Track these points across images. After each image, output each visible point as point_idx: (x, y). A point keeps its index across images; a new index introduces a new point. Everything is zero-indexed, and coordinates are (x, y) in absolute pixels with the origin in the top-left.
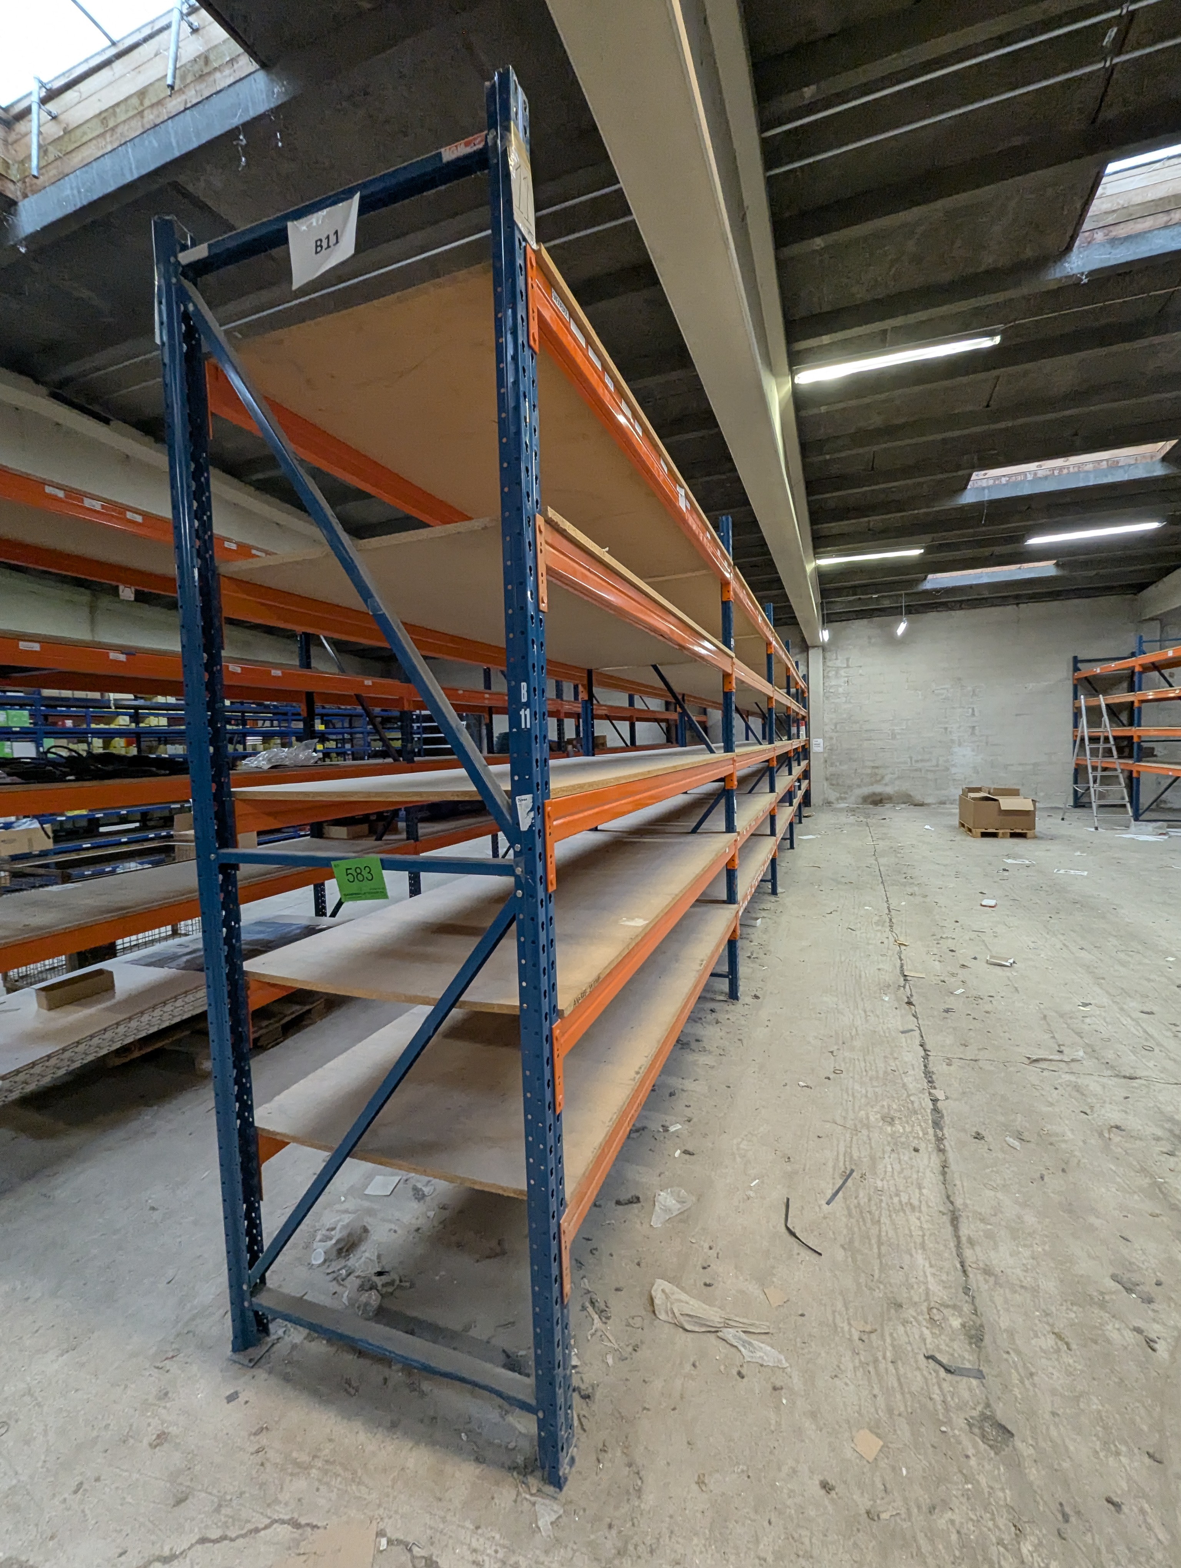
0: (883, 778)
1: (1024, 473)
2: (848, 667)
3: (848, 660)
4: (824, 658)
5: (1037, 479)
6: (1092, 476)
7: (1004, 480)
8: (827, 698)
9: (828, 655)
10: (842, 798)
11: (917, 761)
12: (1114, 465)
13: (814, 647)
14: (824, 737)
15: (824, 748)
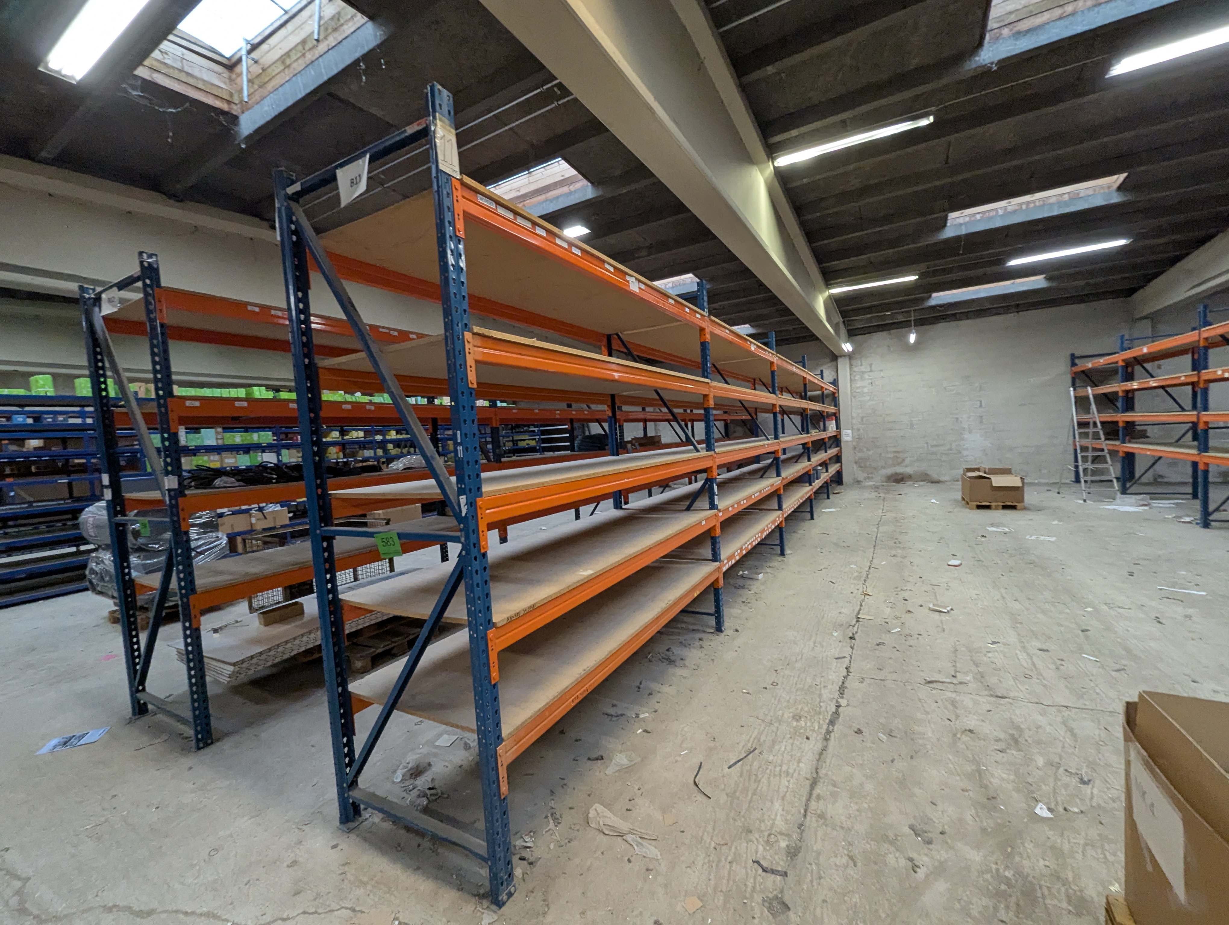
0: (903, 460)
1: (996, 210)
2: (871, 371)
3: (871, 365)
4: (851, 365)
5: (1007, 214)
6: (1056, 207)
7: (978, 217)
8: (855, 397)
9: (854, 362)
10: (868, 478)
11: (932, 446)
12: (1075, 197)
13: (841, 356)
14: (852, 429)
15: (853, 437)
